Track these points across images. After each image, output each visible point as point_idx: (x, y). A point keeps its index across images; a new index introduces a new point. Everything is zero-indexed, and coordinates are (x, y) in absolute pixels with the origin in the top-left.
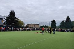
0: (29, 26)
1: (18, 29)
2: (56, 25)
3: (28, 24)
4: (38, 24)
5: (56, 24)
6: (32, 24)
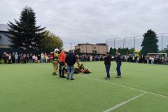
1: (34, 57)
2: (157, 46)
4: (104, 45)
5: (158, 44)
6: (87, 44)
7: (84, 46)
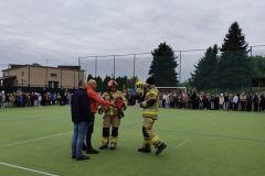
0: (19, 79)
2: (175, 74)
3: (14, 67)
5: (176, 69)
7: (26, 70)
